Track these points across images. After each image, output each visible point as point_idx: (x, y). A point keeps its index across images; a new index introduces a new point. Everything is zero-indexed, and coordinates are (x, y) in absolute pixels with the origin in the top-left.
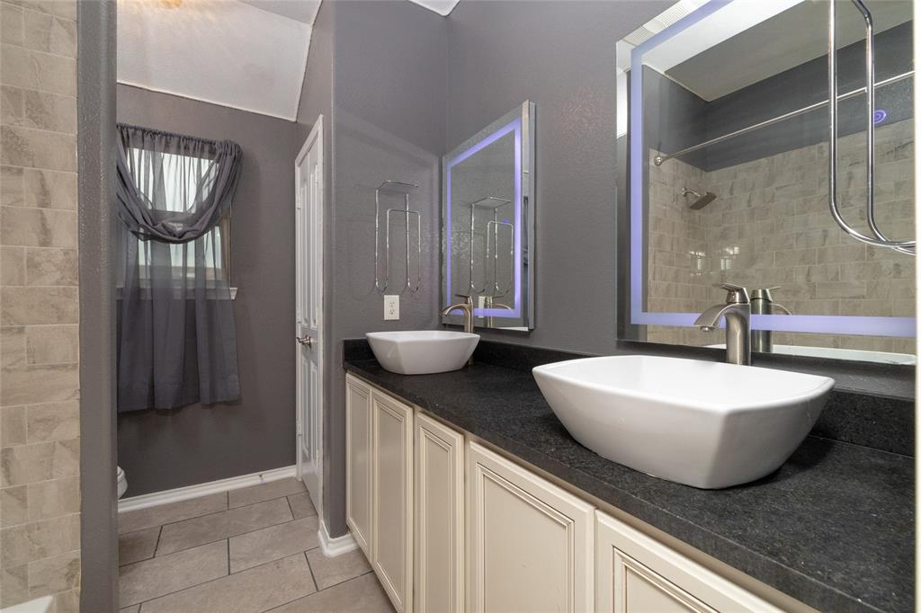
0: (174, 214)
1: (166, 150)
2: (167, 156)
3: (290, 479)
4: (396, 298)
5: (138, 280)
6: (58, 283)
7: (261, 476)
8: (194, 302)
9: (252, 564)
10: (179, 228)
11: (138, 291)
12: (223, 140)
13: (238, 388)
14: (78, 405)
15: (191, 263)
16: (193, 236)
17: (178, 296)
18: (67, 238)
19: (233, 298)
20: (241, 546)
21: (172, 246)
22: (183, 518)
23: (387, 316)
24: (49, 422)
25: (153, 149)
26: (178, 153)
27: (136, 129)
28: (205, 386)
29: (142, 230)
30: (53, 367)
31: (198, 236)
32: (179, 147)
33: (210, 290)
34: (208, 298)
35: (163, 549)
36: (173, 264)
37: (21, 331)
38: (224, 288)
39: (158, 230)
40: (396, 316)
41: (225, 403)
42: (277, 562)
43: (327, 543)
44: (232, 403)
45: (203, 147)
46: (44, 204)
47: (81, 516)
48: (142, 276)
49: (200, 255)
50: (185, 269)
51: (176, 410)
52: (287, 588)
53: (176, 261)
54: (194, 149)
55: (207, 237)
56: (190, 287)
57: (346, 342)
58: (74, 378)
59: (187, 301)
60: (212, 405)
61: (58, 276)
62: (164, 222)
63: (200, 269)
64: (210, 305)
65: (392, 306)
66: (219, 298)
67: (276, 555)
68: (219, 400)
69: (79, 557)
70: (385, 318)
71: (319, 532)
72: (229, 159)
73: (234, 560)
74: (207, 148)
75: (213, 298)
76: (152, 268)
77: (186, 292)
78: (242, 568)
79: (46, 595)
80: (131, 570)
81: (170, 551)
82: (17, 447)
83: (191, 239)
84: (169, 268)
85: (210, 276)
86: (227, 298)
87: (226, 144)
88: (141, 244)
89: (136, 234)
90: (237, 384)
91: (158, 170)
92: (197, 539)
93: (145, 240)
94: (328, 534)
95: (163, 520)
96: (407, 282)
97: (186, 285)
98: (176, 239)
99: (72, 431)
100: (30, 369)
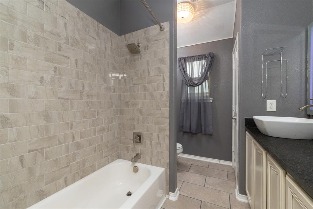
0: (196, 78)
1: (194, 61)
2: (194, 62)
3: (230, 166)
4: (274, 102)
5: (187, 97)
6: (166, 99)
7: (220, 161)
8: (200, 103)
9: (211, 187)
10: (196, 82)
11: (187, 100)
12: (208, 53)
13: (212, 131)
14: (169, 127)
15: (200, 92)
16: (200, 84)
17: (196, 101)
18: (167, 89)
19: (211, 102)
20: (210, 180)
21: (195, 87)
22: (196, 165)
23: (268, 109)
24: (164, 130)
25: (191, 62)
26: (197, 61)
27: (187, 57)
28: (203, 128)
29: (188, 84)
30: (165, 118)
31: (201, 83)
32: (197, 59)
33: (205, 99)
34: (204, 102)
35: (191, 171)
36: (195, 92)
37: (160, 109)
38: (209, 99)
39: (192, 83)
40: (274, 109)
41: (208, 134)
42: (219, 191)
43: (238, 194)
44: (210, 135)
45: (203, 57)
46: (164, 82)
47: (169, 153)
48: (189, 96)
49: (202, 89)
50: (198, 93)
51: (196, 134)
52: (220, 201)
53: (196, 91)
54: (201, 58)
55: (204, 83)
56: (200, 99)
57: (246, 119)
58: (168, 121)
59: (199, 103)
60: (205, 134)
61: (166, 97)
62: (193, 81)
63: (202, 93)
64: (205, 104)
65: (271, 105)
66: (207, 102)
67: (219, 189)
68: (207, 133)
69: (169, 162)
70: (267, 110)
71: (236, 189)
72: (210, 58)
73: (206, 183)
74: (204, 57)
75: (205, 102)
76: (190, 93)
77: (198, 100)
78: (208, 187)
79: (163, 168)
80: (183, 172)
81: (192, 172)
82: (160, 134)
83: (199, 85)
84: (194, 93)
85: (205, 95)
86: (209, 102)
87: (209, 54)
88: (188, 87)
89: (187, 85)
90: (212, 129)
91: (192, 67)
92: (199, 172)
93: (189, 86)
94: (238, 191)
95: (192, 163)
96: (281, 93)
97: (198, 98)
98: (196, 85)
99: (168, 133)
100: (162, 118)
